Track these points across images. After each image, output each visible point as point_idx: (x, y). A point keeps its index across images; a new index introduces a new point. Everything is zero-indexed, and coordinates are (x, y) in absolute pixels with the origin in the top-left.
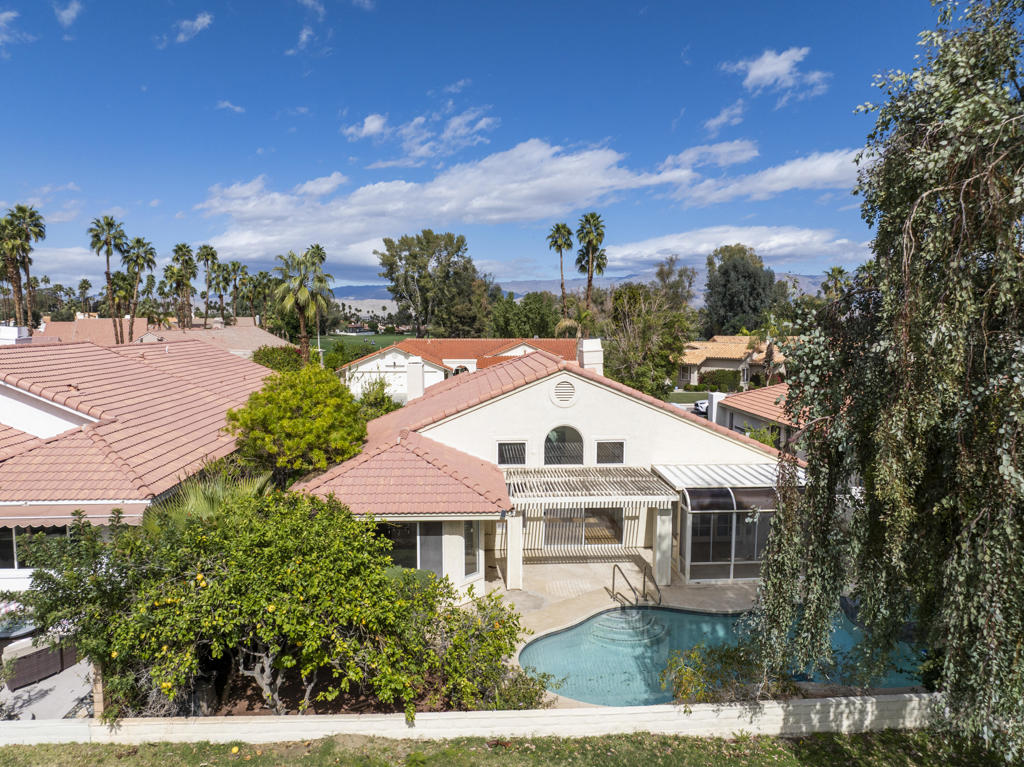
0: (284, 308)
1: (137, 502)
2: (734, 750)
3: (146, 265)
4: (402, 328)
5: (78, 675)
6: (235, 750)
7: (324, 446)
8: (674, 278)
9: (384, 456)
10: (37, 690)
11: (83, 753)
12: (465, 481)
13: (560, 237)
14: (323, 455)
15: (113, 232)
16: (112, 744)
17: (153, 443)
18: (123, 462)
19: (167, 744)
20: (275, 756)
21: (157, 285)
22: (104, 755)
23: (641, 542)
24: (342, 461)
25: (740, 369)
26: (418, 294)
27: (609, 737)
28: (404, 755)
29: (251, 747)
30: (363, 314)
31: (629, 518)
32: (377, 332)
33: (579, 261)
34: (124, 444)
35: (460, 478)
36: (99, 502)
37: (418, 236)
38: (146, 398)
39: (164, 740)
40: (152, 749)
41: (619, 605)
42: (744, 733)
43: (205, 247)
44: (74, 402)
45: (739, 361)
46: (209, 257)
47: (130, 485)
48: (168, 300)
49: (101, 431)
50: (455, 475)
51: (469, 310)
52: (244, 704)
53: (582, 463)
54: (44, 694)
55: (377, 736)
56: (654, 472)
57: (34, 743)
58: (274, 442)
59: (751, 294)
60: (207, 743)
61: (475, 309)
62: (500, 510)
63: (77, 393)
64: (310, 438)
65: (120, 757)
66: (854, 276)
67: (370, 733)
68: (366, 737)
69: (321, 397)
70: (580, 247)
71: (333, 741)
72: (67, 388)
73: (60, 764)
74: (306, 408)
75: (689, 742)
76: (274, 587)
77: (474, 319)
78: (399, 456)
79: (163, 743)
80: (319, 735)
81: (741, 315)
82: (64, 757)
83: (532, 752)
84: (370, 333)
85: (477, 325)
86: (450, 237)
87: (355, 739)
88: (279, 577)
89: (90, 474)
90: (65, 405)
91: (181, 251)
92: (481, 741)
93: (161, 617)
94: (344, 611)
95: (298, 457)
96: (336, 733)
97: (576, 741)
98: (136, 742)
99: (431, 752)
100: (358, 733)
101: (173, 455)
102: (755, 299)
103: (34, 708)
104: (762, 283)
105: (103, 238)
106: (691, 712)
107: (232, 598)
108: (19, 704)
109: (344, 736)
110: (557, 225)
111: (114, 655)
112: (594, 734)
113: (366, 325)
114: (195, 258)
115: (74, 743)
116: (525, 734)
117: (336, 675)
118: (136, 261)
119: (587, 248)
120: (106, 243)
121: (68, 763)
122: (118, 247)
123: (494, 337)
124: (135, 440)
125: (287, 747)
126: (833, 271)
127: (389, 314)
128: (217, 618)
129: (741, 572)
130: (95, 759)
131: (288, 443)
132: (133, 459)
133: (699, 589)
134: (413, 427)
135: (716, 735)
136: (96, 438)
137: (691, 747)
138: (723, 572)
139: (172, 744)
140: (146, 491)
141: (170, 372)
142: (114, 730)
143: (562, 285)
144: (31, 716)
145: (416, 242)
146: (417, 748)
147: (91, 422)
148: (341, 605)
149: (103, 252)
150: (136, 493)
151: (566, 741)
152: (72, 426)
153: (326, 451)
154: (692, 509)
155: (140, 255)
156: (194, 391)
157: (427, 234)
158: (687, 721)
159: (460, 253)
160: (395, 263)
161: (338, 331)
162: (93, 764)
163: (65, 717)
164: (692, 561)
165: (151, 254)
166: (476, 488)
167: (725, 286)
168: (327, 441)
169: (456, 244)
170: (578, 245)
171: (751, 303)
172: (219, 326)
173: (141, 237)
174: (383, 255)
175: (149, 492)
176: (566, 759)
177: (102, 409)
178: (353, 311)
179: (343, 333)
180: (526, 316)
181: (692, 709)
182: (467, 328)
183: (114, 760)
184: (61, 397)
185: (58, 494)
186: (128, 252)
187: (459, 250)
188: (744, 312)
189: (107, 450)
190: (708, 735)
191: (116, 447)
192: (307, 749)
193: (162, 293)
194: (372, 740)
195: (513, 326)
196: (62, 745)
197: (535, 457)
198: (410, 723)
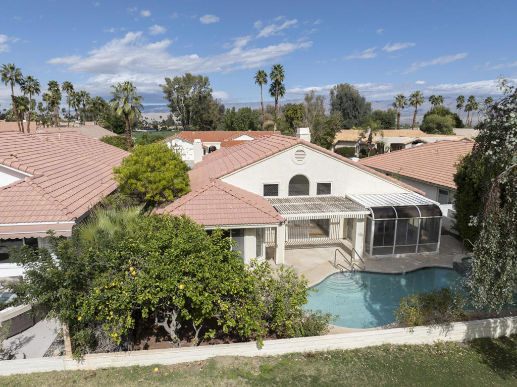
0: (116, 114)
1: (67, 222)
2: (437, 351)
3: (34, 91)
4: (170, 128)
5: (50, 329)
6: (156, 369)
7: (172, 187)
8: (313, 101)
9: (207, 193)
10: (24, 337)
11: (63, 377)
12: (255, 206)
13: (261, 77)
14: (171, 193)
15: (14, 72)
16: (79, 370)
17: (68, 188)
18: (54, 199)
19: (113, 368)
20: (182, 372)
21: (37, 104)
22: (76, 378)
23: (341, 236)
24: (181, 196)
25: (355, 146)
26: (185, 108)
27: (369, 348)
28: (258, 366)
29: (165, 367)
30: (149, 121)
31: (334, 224)
32: (157, 130)
33: (271, 90)
34: (51, 189)
35: (253, 204)
36: (43, 223)
37: (184, 77)
38: (57, 162)
39: (111, 366)
40: (106, 372)
41: (339, 271)
42: (440, 341)
43: (66, 82)
44: (16, 165)
45: (354, 142)
46: (69, 88)
47: (61, 213)
48: (43, 113)
49: (37, 181)
50: (249, 202)
51: (209, 117)
52: (153, 339)
53: (308, 194)
54: (29, 340)
55: (239, 355)
56: (347, 199)
57: (29, 373)
58: (142, 186)
59: (353, 109)
60: (138, 366)
61: (212, 116)
62: (279, 221)
63: (17, 160)
64: (164, 182)
65: (86, 378)
66: (409, 99)
67: (235, 354)
68: (233, 357)
69: (166, 160)
70: (271, 83)
71: (214, 360)
72: (10, 157)
73: (49, 385)
74: (158, 166)
75: (412, 348)
76: (181, 274)
77: (211, 122)
78: (214, 192)
79: (111, 367)
80: (205, 357)
81: (348, 120)
82: (51, 381)
83: (330, 360)
84: (154, 130)
85: (213, 125)
86: (201, 77)
87: (227, 358)
88: (183, 267)
89: (35, 207)
90: (11, 166)
91: (53, 85)
92: (299, 354)
93: (110, 295)
94: (225, 286)
95: (156, 194)
96: (215, 356)
97: (352, 351)
98: (94, 368)
99: (273, 364)
100: (228, 355)
101: (81, 195)
102: (355, 111)
103: (25, 349)
104: (360, 104)
105: (9, 76)
106: (413, 331)
107: (157, 282)
108: (14, 347)
109: (220, 357)
110: (259, 71)
111: (80, 319)
112: (361, 347)
113: (152, 126)
114: (61, 89)
115: (55, 372)
116: (323, 349)
117: (219, 324)
118: (29, 89)
119: (275, 84)
120: (11, 79)
121: (54, 384)
122: (17, 81)
123: (225, 130)
124: (56, 186)
125: (187, 366)
126: (398, 97)
127: (163, 120)
128: (147, 294)
129: (398, 250)
130: (71, 381)
131: (150, 186)
132: (59, 197)
133: (377, 260)
134: (216, 176)
135: (425, 343)
136: (34, 186)
137: (415, 351)
138: (389, 251)
139: (116, 368)
140: (71, 216)
141: (66, 148)
142: (80, 362)
143: (262, 103)
144: (23, 357)
145: (182, 80)
146: (264, 361)
147: (28, 176)
148: (222, 282)
149: (9, 84)
150: (66, 217)
151: (346, 351)
152: (17, 179)
153: (173, 191)
154: (375, 218)
155: (31, 86)
156: (81, 159)
157: (188, 76)
158: (410, 336)
159: (206, 86)
160: (171, 91)
161: (137, 129)
162: (70, 384)
163: (45, 355)
164: (374, 246)
165: (38, 85)
166: (263, 209)
167: (340, 105)
168: (173, 184)
169: (203, 81)
170: (270, 82)
171: (353, 114)
172: (78, 125)
173: (31, 76)
174: (165, 87)
175: (73, 216)
176: (351, 362)
177: (34, 168)
178: (144, 119)
179: (140, 130)
180: (242, 120)
181: (414, 330)
182: (208, 127)
183: (83, 381)
184: (8, 162)
185: (16, 219)
186: (24, 84)
187: (206, 84)
188: (350, 118)
189: (43, 193)
190: (421, 343)
191: (47, 190)
192: (200, 367)
193: (41, 109)
194: (237, 358)
195: (235, 125)
196: (47, 373)
197: (284, 192)
198: (260, 347)
